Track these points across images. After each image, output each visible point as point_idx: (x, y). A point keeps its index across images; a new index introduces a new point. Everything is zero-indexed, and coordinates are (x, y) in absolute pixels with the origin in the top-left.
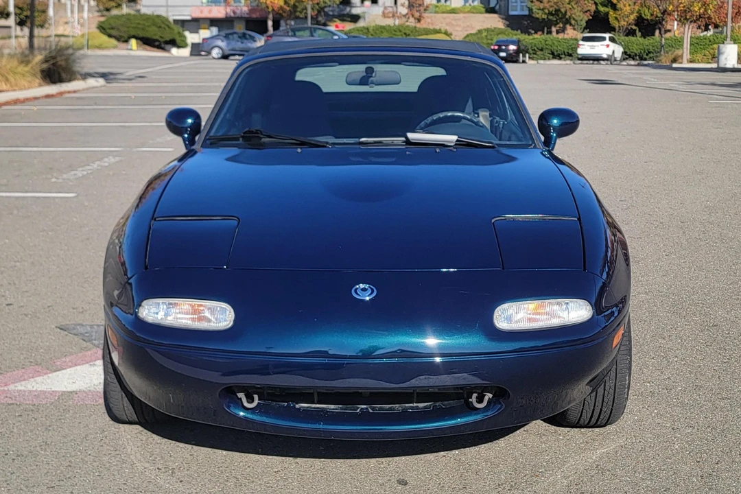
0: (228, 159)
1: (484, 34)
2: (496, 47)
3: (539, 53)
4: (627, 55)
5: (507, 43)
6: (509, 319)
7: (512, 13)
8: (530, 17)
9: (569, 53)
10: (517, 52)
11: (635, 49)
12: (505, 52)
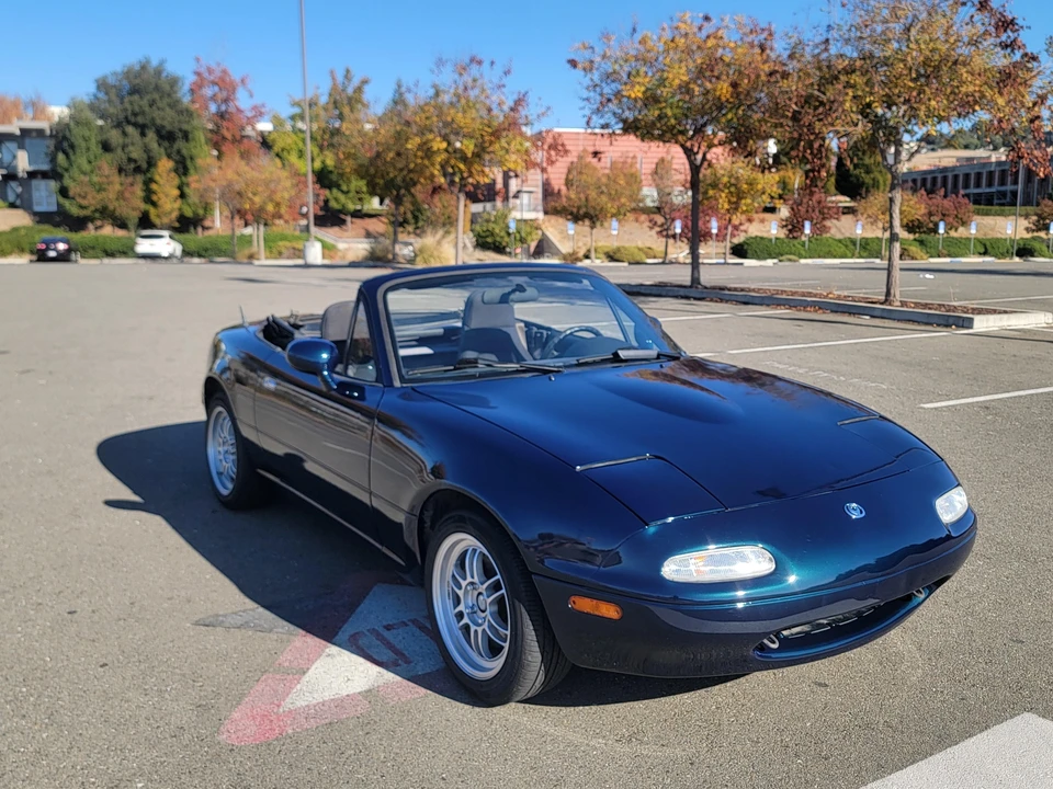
1: (23, 232)
2: (44, 247)
3: (91, 252)
4: (187, 253)
5: (55, 241)
7: (37, 208)
8: (62, 213)
9: (127, 251)
10: (69, 251)
11: (192, 247)
12: (55, 249)
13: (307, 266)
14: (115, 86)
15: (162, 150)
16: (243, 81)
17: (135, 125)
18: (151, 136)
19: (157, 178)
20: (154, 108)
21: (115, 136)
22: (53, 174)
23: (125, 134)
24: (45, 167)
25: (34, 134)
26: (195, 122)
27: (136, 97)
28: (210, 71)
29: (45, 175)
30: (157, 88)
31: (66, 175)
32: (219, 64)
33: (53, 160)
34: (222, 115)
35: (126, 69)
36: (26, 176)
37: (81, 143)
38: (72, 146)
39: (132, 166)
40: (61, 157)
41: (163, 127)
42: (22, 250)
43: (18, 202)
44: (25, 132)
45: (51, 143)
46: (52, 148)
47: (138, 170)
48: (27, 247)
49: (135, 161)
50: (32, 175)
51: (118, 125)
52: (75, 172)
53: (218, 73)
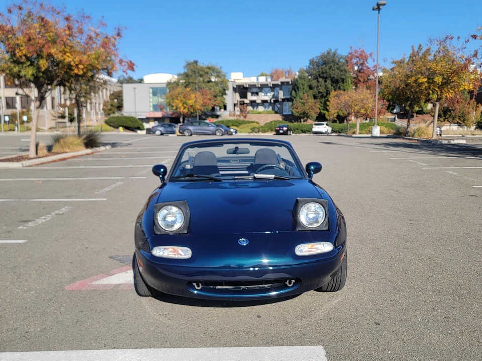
0: (182, 187)
1: (273, 123)
2: (278, 129)
3: (296, 131)
4: (333, 131)
5: (283, 127)
6: (301, 251)
7: (284, 113)
8: (292, 115)
9: (309, 131)
10: (287, 131)
11: (337, 129)
12: (282, 130)
13: (372, 137)
14: (316, 62)
15: (333, 87)
16: (370, 55)
17: (323, 78)
18: (329, 81)
19: (330, 99)
20: (331, 70)
21: (314, 83)
22: (290, 100)
23: (318, 82)
24: (288, 97)
25: (285, 84)
26: (348, 75)
27: (324, 66)
28: (356, 51)
29: (288, 100)
30: (333, 61)
31: (295, 100)
32: (360, 48)
33: (291, 94)
34: (360, 71)
35: (322, 54)
36: (281, 100)
37: (301, 86)
38: (298, 88)
39: (320, 95)
40: (293, 92)
41: (334, 77)
42: (272, 130)
43: (278, 111)
44: (282, 83)
45: (291, 87)
46: (291, 89)
47: (322, 96)
48: (274, 129)
49: (321, 93)
50: (284, 100)
51: (316, 78)
52: (298, 99)
53: (359, 52)
